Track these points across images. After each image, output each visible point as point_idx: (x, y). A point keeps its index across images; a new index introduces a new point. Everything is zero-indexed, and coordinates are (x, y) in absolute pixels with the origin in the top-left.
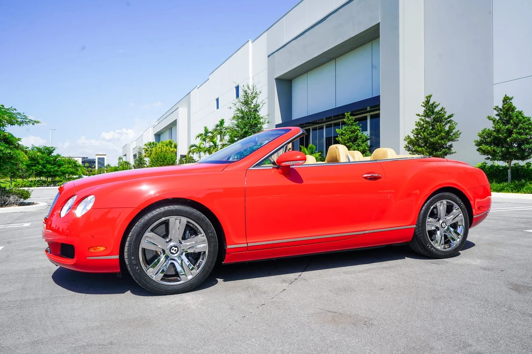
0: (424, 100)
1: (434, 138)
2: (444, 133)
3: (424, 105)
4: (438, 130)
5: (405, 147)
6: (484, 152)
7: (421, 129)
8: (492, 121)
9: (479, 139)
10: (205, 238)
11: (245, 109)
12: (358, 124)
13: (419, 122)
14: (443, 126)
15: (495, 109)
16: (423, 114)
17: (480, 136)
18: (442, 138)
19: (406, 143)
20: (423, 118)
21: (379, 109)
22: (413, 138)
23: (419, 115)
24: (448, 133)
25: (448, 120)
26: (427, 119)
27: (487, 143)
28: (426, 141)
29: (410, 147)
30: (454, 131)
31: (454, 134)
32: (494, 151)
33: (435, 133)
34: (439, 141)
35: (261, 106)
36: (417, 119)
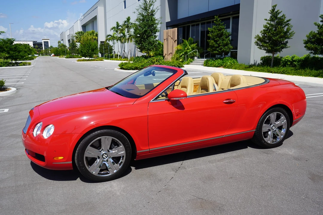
0: (271, 8)
1: (276, 37)
2: (284, 33)
3: (270, 12)
4: (279, 31)
5: (255, 43)
6: (309, 49)
7: (267, 30)
8: (317, 27)
9: (306, 39)
11: (144, 13)
12: (224, 25)
13: (266, 25)
14: (283, 27)
15: (321, 17)
16: (269, 19)
17: (307, 37)
18: (281, 37)
19: (256, 40)
20: (269, 22)
21: (239, 13)
22: (261, 36)
23: (266, 20)
24: (286, 33)
25: (287, 23)
26: (272, 23)
27: (312, 42)
28: (270, 38)
29: (259, 42)
30: (290, 32)
31: (290, 34)
32: (316, 48)
33: (276, 33)
34: (279, 39)
35: (156, 11)
36: (265, 23)
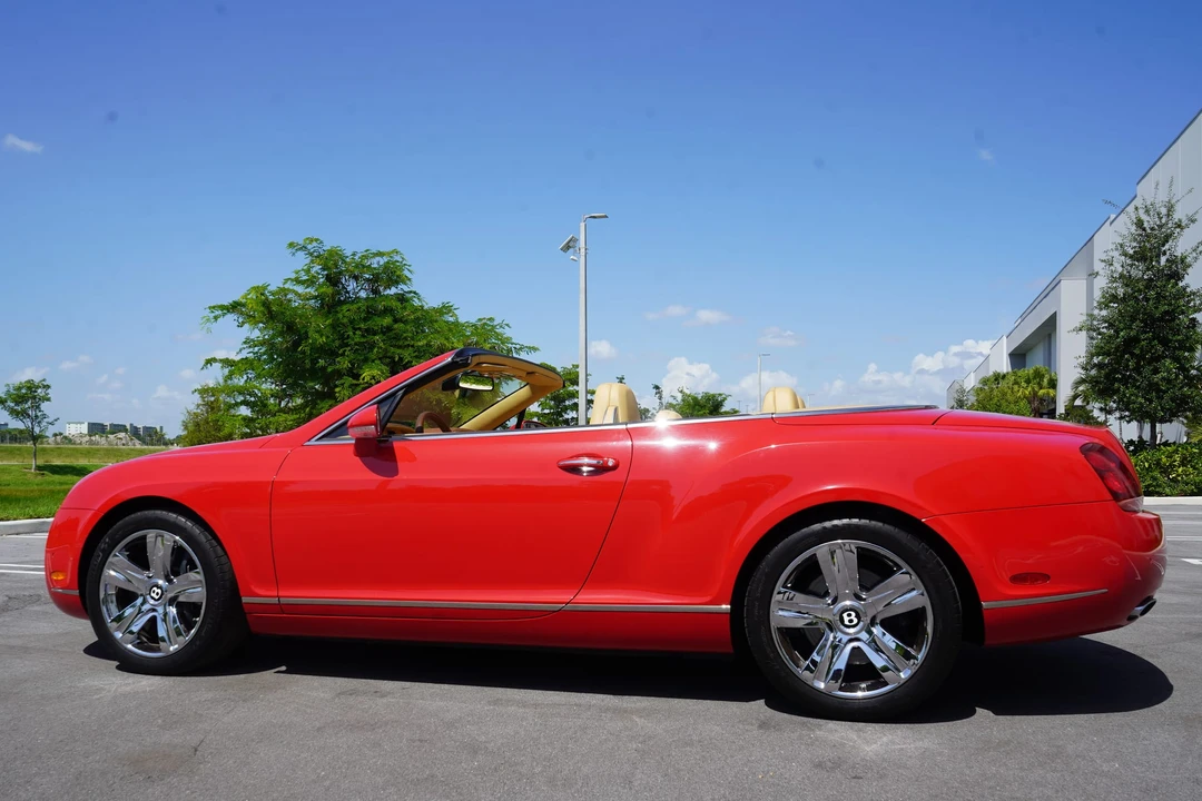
10: (201, 577)
11: (1138, 272)
